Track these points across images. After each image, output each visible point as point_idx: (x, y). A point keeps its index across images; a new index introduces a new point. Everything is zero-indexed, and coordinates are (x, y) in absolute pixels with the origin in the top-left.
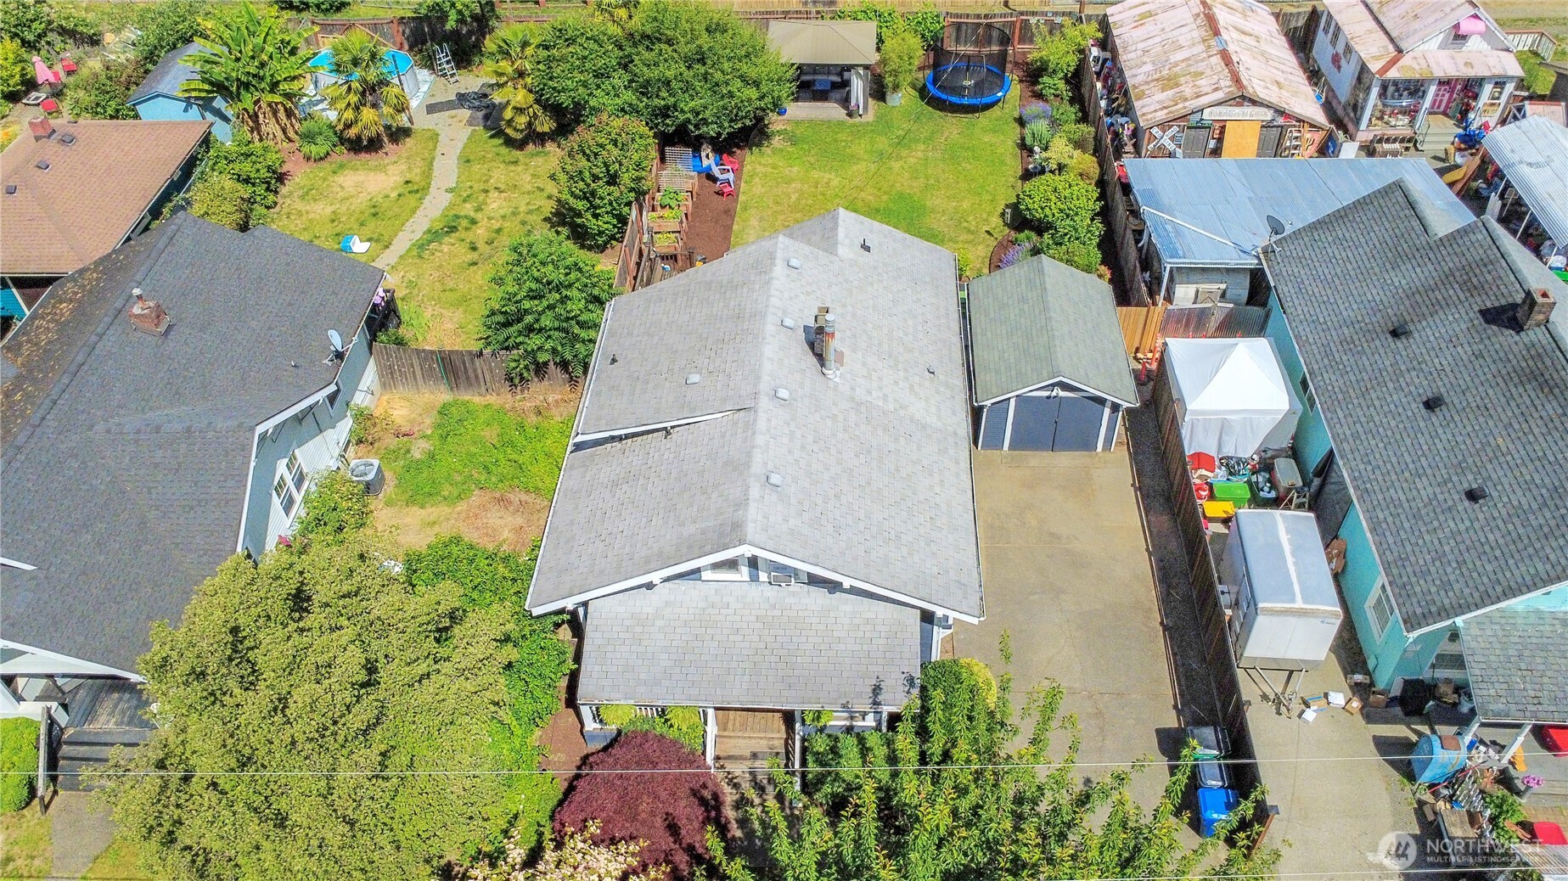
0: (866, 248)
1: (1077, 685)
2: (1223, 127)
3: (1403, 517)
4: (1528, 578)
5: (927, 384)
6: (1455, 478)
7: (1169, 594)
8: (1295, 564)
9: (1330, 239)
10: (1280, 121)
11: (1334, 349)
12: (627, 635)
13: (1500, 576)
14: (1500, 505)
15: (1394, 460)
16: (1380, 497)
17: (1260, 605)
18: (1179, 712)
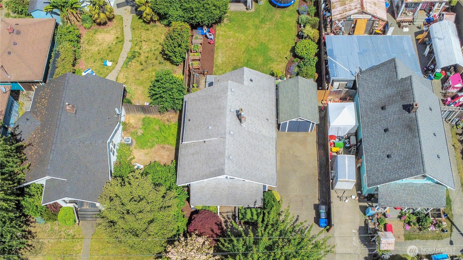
0: (251, 80)
1: (298, 194)
2: (356, 21)
3: (373, 159)
4: (394, 178)
5: (266, 124)
6: (386, 151)
7: (321, 172)
8: (348, 169)
9: (374, 75)
10: (373, 19)
11: (368, 110)
12: (199, 191)
13: (389, 177)
14: (393, 160)
15: (374, 144)
16: (369, 154)
17: (338, 180)
18: (319, 200)
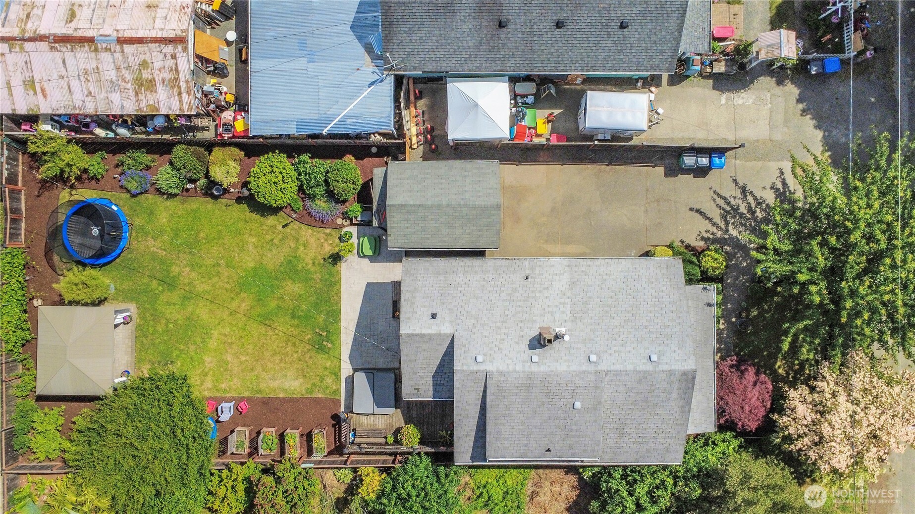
3: (616, 57)
4: (678, 21)
5: (539, 280)
6: (609, 30)
7: (590, 159)
11: (493, 56)
13: (670, 31)
14: (635, 18)
16: (600, 62)
18: (656, 166)
